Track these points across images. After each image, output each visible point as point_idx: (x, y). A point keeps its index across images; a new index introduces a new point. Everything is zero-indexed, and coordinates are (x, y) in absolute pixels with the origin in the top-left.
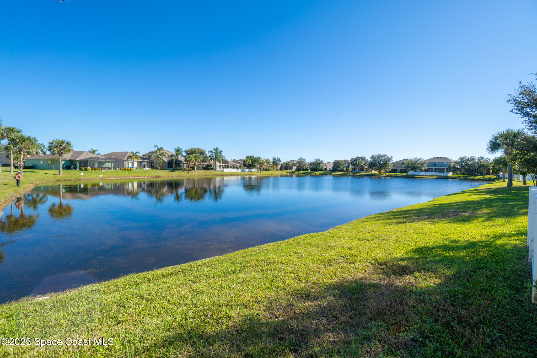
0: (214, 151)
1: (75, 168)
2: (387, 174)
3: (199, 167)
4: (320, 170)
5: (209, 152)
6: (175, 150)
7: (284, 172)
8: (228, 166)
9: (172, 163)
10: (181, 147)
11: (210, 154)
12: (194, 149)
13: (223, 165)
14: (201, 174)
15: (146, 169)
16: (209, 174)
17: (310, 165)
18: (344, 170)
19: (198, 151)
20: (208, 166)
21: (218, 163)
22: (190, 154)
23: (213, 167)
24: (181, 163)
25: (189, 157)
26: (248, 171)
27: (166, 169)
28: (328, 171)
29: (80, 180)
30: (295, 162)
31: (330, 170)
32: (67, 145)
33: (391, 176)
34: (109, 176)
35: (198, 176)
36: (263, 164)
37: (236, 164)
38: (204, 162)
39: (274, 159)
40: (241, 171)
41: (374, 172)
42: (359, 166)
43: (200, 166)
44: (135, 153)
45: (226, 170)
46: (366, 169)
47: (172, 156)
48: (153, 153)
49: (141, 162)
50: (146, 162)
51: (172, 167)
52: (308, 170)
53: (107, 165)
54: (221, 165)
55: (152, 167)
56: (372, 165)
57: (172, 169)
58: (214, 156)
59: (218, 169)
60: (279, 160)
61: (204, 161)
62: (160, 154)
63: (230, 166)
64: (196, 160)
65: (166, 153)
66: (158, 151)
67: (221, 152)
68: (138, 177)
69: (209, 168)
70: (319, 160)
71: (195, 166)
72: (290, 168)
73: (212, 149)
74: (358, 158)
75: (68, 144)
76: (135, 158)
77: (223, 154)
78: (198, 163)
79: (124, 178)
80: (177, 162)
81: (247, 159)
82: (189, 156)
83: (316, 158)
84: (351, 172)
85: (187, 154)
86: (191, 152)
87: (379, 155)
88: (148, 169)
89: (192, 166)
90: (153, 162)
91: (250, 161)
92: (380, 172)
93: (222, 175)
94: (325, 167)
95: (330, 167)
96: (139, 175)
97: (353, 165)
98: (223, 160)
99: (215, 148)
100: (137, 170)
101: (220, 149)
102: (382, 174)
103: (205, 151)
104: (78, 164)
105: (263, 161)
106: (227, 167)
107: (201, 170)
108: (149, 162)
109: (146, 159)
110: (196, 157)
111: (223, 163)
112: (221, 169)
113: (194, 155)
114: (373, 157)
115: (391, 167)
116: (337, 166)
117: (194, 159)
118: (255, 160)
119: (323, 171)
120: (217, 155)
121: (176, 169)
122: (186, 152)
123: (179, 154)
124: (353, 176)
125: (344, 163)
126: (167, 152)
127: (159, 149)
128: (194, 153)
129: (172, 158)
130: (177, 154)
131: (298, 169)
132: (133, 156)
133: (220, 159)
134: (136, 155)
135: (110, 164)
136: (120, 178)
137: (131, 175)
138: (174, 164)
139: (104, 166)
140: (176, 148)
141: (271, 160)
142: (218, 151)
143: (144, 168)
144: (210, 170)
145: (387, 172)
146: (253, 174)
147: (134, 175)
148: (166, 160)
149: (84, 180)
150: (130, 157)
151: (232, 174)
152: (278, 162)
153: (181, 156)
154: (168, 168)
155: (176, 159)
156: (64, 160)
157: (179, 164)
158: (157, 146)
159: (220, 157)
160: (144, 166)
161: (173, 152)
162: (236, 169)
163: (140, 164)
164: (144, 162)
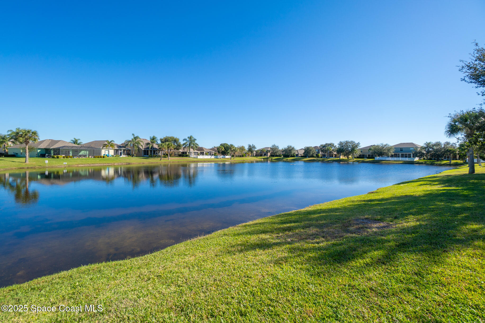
0: (188, 139)
1: (49, 156)
2: (355, 159)
4: (292, 156)
5: (184, 140)
6: (150, 138)
7: (259, 159)
9: (148, 151)
10: (156, 136)
11: (185, 142)
12: (168, 137)
13: (198, 152)
14: (174, 161)
16: (182, 160)
17: (282, 152)
18: (315, 156)
19: (171, 139)
20: (183, 153)
21: (192, 150)
22: (164, 142)
23: (188, 154)
24: (156, 151)
25: (161, 145)
26: (222, 157)
27: (142, 157)
28: (300, 156)
29: (44, 167)
30: (269, 149)
31: (302, 156)
32: (33, 134)
33: (358, 161)
34: (77, 163)
35: (170, 162)
36: (236, 151)
37: (211, 151)
38: (179, 150)
39: (250, 146)
40: (215, 158)
41: (342, 157)
42: (328, 152)
43: (176, 153)
44: (110, 141)
45: (200, 157)
46: (335, 155)
47: (148, 144)
48: (130, 141)
49: (117, 150)
50: (122, 150)
51: (148, 154)
52: (280, 156)
53: (82, 153)
54: (196, 152)
55: (128, 154)
56: (340, 151)
57: (148, 156)
58: (188, 143)
59: (193, 156)
60: (254, 147)
62: (136, 143)
63: (205, 153)
64: (168, 148)
65: (141, 141)
66: (134, 140)
67: (195, 140)
69: (184, 154)
70: (291, 147)
71: (168, 153)
72: (265, 155)
73: (186, 138)
74: (327, 144)
75: (35, 133)
76: (110, 146)
77: (196, 142)
79: (93, 165)
80: (152, 150)
81: (221, 146)
82: (162, 143)
83: (288, 145)
84: (321, 157)
86: (165, 140)
87: (346, 141)
88: (124, 156)
90: (130, 150)
91: (223, 148)
92: (348, 158)
93: (194, 162)
94: (297, 153)
95: (302, 153)
96: (109, 162)
97: (322, 151)
98: (196, 147)
99: (189, 136)
100: (114, 158)
101: (195, 137)
102: (350, 160)
103: (179, 139)
104: (52, 152)
105: (236, 148)
106: (202, 154)
107: (176, 157)
108: (126, 150)
109: (123, 147)
110: (169, 145)
111: (197, 150)
112: (195, 156)
113: (167, 143)
114: (341, 144)
115: (358, 153)
116: (307, 152)
117: (166, 147)
118: (228, 147)
119: (294, 157)
120: (191, 142)
121: (152, 156)
122: (161, 140)
123: (154, 142)
124: (323, 161)
125: (314, 149)
126: (143, 140)
127: (136, 138)
128: (168, 141)
129: (148, 146)
130: (152, 142)
131: (272, 156)
132: (108, 144)
133: (194, 147)
134: (111, 144)
135: (86, 152)
136: (89, 165)
138: (149, 152)
140: (152, 136)
141: (247, 148)
142: (192, 139)
143: (121, 155)
144: (185, 157)
145: (355, 158)
146: (226, 160)
147: (104, 162)
148: (142, 148)
149: (48, 167)
150: (105, 145)
151: (206, 160)
152: (253, 149)
153: (156, 144)
154: (144, 156)
155: (151, 147)
156: (39, 149)
157: (154, 151)
158: (133, 135)
159: (194, 144)
160: (121, 153)
161: (149, 140)
162: (210, 156)
163: (116, 151)
164: (121, 150)
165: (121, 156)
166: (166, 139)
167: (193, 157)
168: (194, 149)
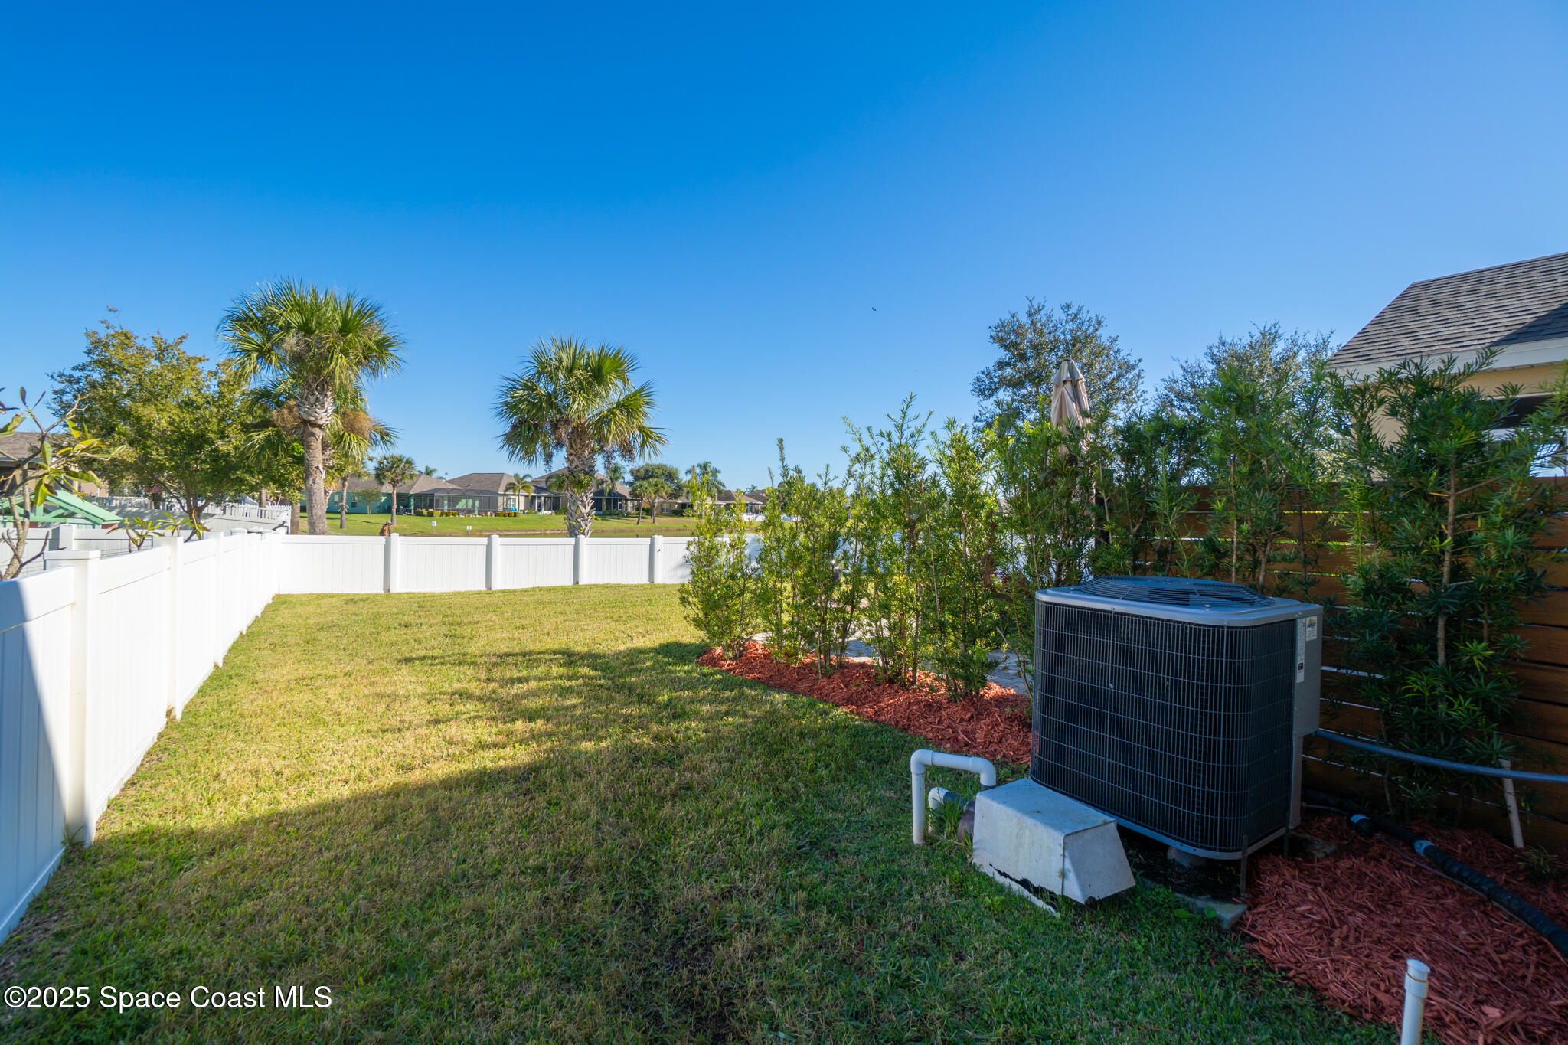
0: (698, 470)
1: (407, 511)
3: (662, 510)
5: (687, 472)
8: (734, 506)
9: (599, 501)
11: (689, 477)
12: (652, 466)
15: (544, 512)
19: (660, 472)
20: (684, 506)
22: (644, 479)
24: (621, 500)
25: (640, 486)
32: (407, 465)
35: (659, 530)
37: (754, 501)
38: (676, 498)
43: (665, 506)
44: (521, 476)
47: (601, 482)
49: (533, 498)
50: (543, 498)
51: (599, 509)
53: (461, 505)
55: (554, 508)
57: (601, 513)
61: (674, 495)
64: (655, 493)
67: (717, 471)
71: (654, 506)
73: (695, 466)
76: (522, 488)
77: (720, 477)
78: (661, 500)
80: (612, 497)
82: (641, 482)
85: (637, 478)
86: (644, 475)
88: (547, 512)
89: (647, 506)
90: (558, 498)
98: (719, 491)
99: (702, 463)
100: (526, 516)
101: (715, 464)
103: (677, 471)
104: (412, 501)
107: (666, 515)
108: (549, 497)
109: (542, 489)
110: (656, 485)
111: (720, 499)
113: (652, 481)
117: (651, 490)
120: (706, 479)
121: (610, 515)
122: (633, 474)
123: (617, 479)
128: (652, 476)
129: (600, 487)
130: (612, 479)
132: (517, 484)
133: (715, 490)
134: (524, 483)
135: (470, 501)
137: (520, 527)
138: (604, 503)
139: (459, 506)
142: (709, 470)
143: (539, 510)
150: (510, 486)
153: (622, 483)
155: (610, 490)
156: (384, 495)
157: (616, 501)
159: (712, 484)
160: (539, 506)
162: (753, 515)
163: (531, 502)
164: (539, 497)
165: (540, 513)
166: (647, 471)
168: (712, 497)
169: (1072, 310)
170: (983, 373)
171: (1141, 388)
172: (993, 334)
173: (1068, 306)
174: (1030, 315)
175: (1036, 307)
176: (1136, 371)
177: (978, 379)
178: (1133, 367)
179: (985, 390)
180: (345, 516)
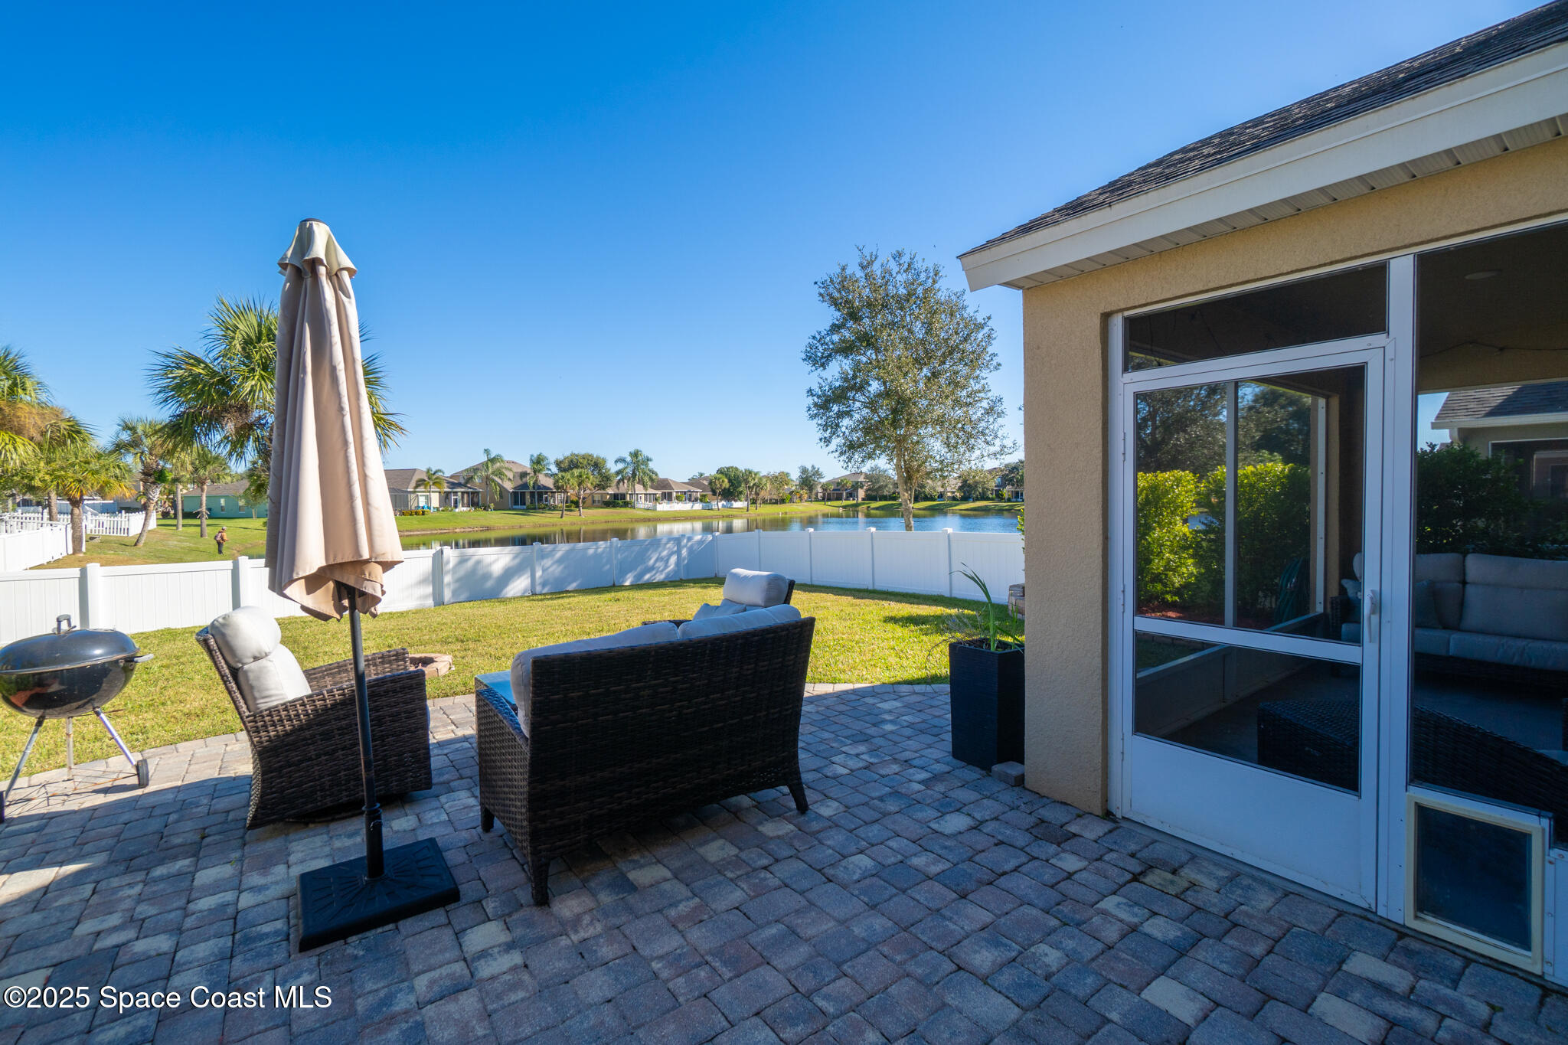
0: (629, 459)
3: (594, 501)
5: (616, 462)
6: (531, 460)
7: (831, 507)
8: (670, 494)
9: (523, 494)
10: (545, 454)
11: (620, 466)
12: (577, 456)
13: (655, 494)
14: (595, 518)
15: (461, 509)
16: (617, 518)
18: (990, 496)
19: (585, 462)
20: (616, 496)
21: (639, 488)
22: (568, 469)
23: (628, 499)
24: (546, 493)
25: (563, 477)
26: (723, 506)
27: (510, 510)
28: (949, 499)
30: (861, 479)
31: (954, 498)
35: (585, 523)
36: (762, 488)
37: (693, 489)
38: (604, 489)
39: (804, 470)
40: (703, 509)
43: (597, 498)
44: (432, 471)
45: (663, 507)
47: (523, 475)
48: (475, 469)
49: (447, 494)
50: (459, 494)
51: (524, 504)
52: (895, 499)
54: (650, 494)
55: (474, 504)
57: (525, 507)
58: (629, 471)
59: (642, 503)
60: (817, 473)
61: (602, 486)
62: (493, 473)
63: (674, 494)
64: (579, 484)
66: (490, 465)
67: (649, 459)
68: (439, 531)
69: (618, 501)
71: (579, 498)
72: (850, 495)
73: (625, 455)
76: (434, 484)
77: (651, 465)
78: (588, 491)
80: (536, 491)
81: (719, 475)
82: (563, 474)
84: (1009, 500)
85: (561, 469)
86: (569, 465)
88: (465, 509)
89: (573, 499)
90: (478, 493)
91: (726, 480)
93: (649, 520)
94: (940, 489)
95: (954, 488)
96: (442, 526)
97: (1011, 481)
98: (651, 479)
99: (632, 450)
100: (437, 514)
101: (646, 452)
103: (604, 460)
105: (761, 478)
106: (667, 497)
107: (597, 507)
108: (468, 493)
109: (460, 485)
110: (581, 476)
111: (654, 488)
112: (649, 504)
113: (576, 472)
116: (970, 486)
117: (574, 482)
118: (738, 477)
119: (934, 500)
120: (638, 467)
121: (535, 509)
122: (558, 464)
123: (540, 471)
125: (989, 477)
126: (511, 466)
127: (493, 460)
128: (577, 467)
129: (524, 480)
130: (535, 472)
131: (869, 498)
132: (428, 480)
133: (646, 479)
134: (436, 478)
137: (424, 526)
138: (528, 497)
140: (535, 454)
141: (795, 475)
142: (640, 458)
143: (456, 507)
144: (621, 507)
146: (735, 513)
147: (432, 525)
148: (509, 486)
150: (420, 483)
151: (679, 515)
152: (814, 480)
153: (546, 475)
154: (515, 507)
155: (534, 483)
157: (540, 495)
158: (487, 451)
159: (644, 473)
160: (456, 502)
161: (526, 464)
162: (691, 504)
163: (445, 498)
164: (456, 493)
165: (457, 510)
166: (572, 461)
167: (642, 506)
168: (645, 486)
169: (906, 259)
170: (814, 338)
171: (990, 350)
172: (822, 291)
173: (900, 255)
174: (863, 267)
175: (868, 258)
176: (986, 330)
177: (811, 346)
178: (981, 326)
179: (817, 359)
180: (206, 522)
